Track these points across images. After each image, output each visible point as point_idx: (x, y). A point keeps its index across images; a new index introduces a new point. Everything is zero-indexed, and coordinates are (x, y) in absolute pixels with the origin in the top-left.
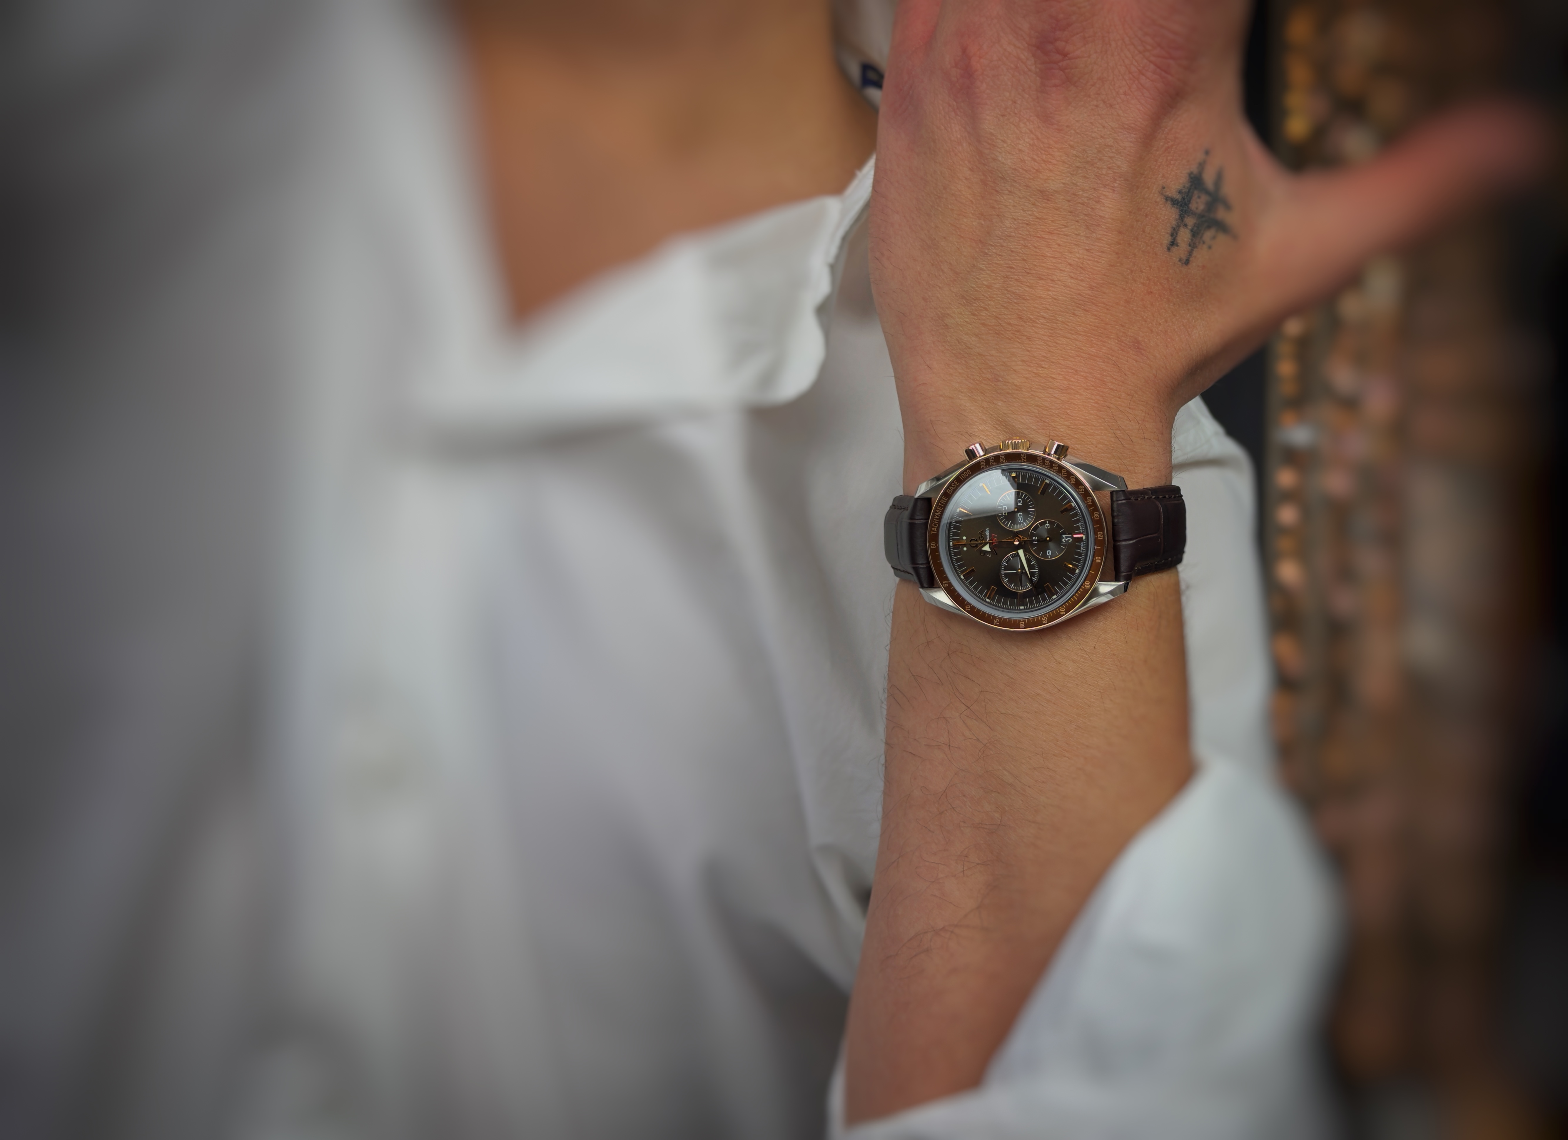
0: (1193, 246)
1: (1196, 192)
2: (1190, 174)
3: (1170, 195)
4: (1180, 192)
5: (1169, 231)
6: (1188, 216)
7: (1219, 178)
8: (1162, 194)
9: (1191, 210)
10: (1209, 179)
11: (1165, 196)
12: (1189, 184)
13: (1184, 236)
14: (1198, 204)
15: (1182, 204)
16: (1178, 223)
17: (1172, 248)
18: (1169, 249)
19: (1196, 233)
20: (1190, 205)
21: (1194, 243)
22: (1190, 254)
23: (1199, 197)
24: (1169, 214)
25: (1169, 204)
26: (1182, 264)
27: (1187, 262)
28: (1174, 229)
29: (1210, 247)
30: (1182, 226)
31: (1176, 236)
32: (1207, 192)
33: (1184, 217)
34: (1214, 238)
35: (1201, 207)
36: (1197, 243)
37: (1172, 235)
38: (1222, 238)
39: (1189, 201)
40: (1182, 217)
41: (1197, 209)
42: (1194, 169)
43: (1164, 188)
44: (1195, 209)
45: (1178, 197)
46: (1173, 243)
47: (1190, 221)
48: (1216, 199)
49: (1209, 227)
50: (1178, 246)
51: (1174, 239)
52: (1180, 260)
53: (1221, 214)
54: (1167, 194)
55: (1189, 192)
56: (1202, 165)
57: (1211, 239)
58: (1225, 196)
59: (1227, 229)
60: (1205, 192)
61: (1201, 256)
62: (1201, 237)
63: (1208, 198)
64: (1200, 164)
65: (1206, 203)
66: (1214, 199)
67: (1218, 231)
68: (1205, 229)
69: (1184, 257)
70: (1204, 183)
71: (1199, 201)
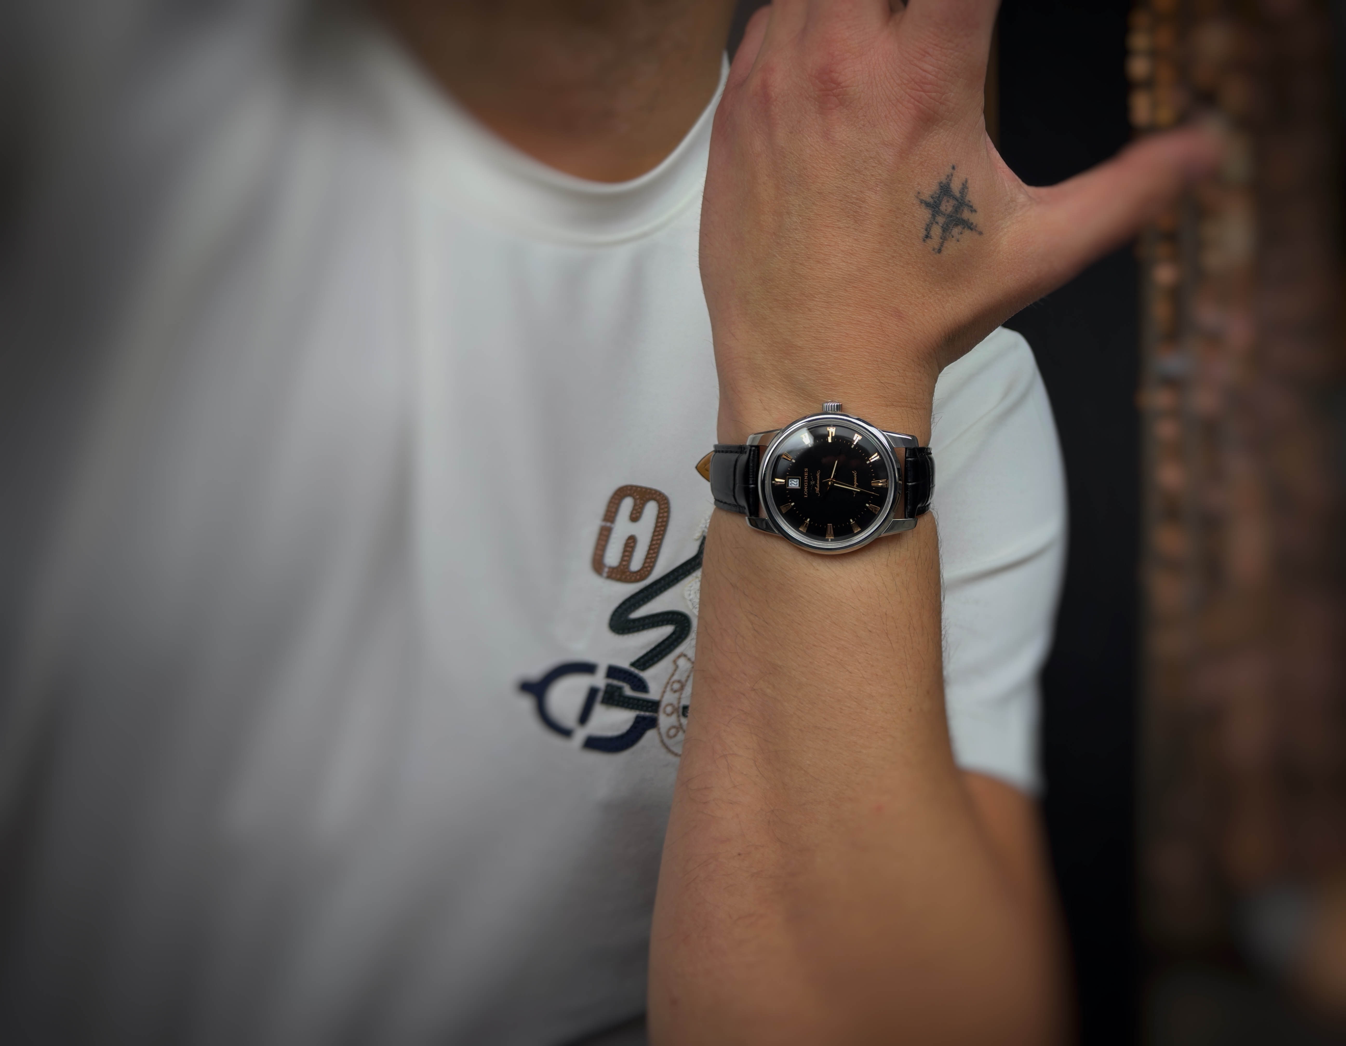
0: (944, 239)
1: (945, 198)
2: (940, 183)
4: (932, 197)
5: (924, 227)
6: (939, 215)
7: (965, 186)
8: (917, 197)
9: (941, 211)
10: (956, 187)
11: (920, 199)
12: (940, 191)
13: (936, 231)
14: (947, 206)
15: (934, 206)
16: (930, 221)
17: (927, 240)
18: (924, 240)
19: (945, 229)
20: (940, 208)
21: (945, 237)
22: (942, 245)
23: (948, 202)
24: (924, 214)
25: (923, 206)
26: (936, 253)
27: (940, 251)
28: (928, 225)
29: (958, 241)
30: (934, 223)
31: (930, 231)
32: (955, 198)
33: (935, 216)
34: (961, 233)
35: (950, 209)
36: (947, 237)
37: (926, 230)
38: (967, 232)
39: (940, 204)
40: (934, 216)
42: (943, 179)
43: (919, 193)
44: (944, 211)
45: (930, 200)
46: (927, 236)
47: (941, 220)
48: (962, 203)
49: (957, 225)
50: (931, 238)
51: (928, 233)
52: (934, 249)
53: (966, 214)
54: (923, 198)
55: (939, 197)
56: (950, 177)
57: (958, 234)
58: (969, 201)
59: (972, 227)
60: (953, 197)
61: (951, 248)
62: (950, 233)
63: (955, 202)
64: (948, 176)
65: (954, 206)
66: (960, 203)
67: (964, 228)
68: (954, 225)
69: (937, 247)
70: (951, 191)
71: (947, 204)
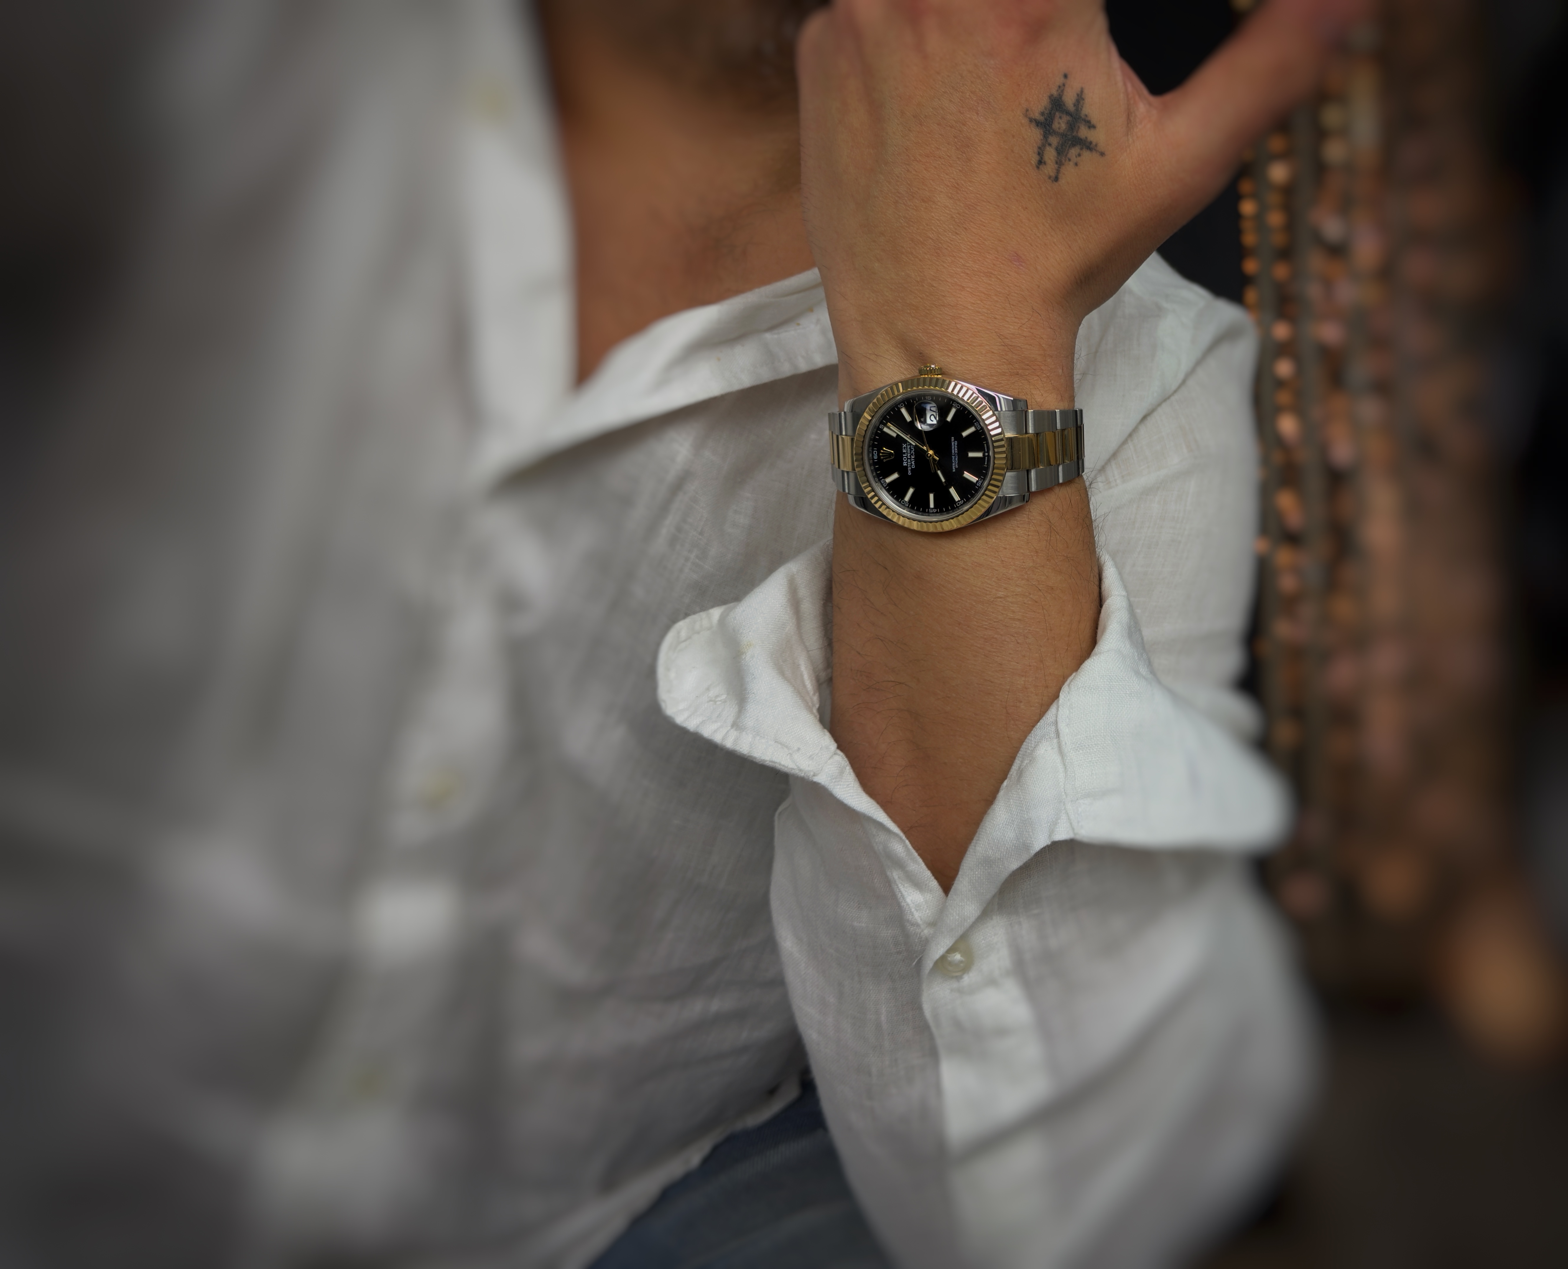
0: (1059, 163)
1: (1057, 113)
2: (1051, 97)
3: (1034, 118)
4: (1042, 114)
5: (1036, 150)
6: (1052, 136)
7: (1080, 98)
8: (1026, 116)
9: (1054, 131)
10: (1069, 99)
11: (1029, 118)
12: (1050, 106)
13: (1050, 154)
14: (1060, 124)
15: (1045, 124)
16: (1043, 143)
17: (1041, 167)
18: (1038, 168)
19: (1061, 151)
20: (1053, 126)
21: (1061, 161)
22: (1058, 171)
23: (1060, 118)
24: (1035, 135)
25: (1034, 124)
26: (1052, 181)
27: (1056, 179)
28: (1039, 148)
29: (1076, 164)
30: (1047, 145)
31: (1043, 155)
32: (1068, 113)
33: (1048, 137)
34: (1079, 155)
35: (1063, 126)
36: (1063, 161)
37: (1039, 154)
38: (1086, 154)
39: (1052, 122)
40: (1045, 137)
41: (1059, 128)
42: (1055, 92)
43: (1027, 110)
44: (1058, 129)
45: (1042, 119)
46: (1041, 162)
47: (1054, 140)
48: (1077, 118)
49: (1073, 145)
50: (1045, 163)
51: (1042, 158)
52: (1050, 177)
53: (1083, 132)
54: (1032, 116)
55: (1050, 113)
56: (1062, 88)
57: (1076, 157)
58: (1086, 116)
59: (1092, 146)
60: (1066, 112)
61: (1069, 173)
62: (1066, 155)
63: (1069, 118)
64: (1059, 87)
65: (1067, 123)
66: (1075, 118)
67: (1081, 149)
68: (1069, 147)
69: (1053, 174)
70: (1064, 105)
71: (1060, 121)
